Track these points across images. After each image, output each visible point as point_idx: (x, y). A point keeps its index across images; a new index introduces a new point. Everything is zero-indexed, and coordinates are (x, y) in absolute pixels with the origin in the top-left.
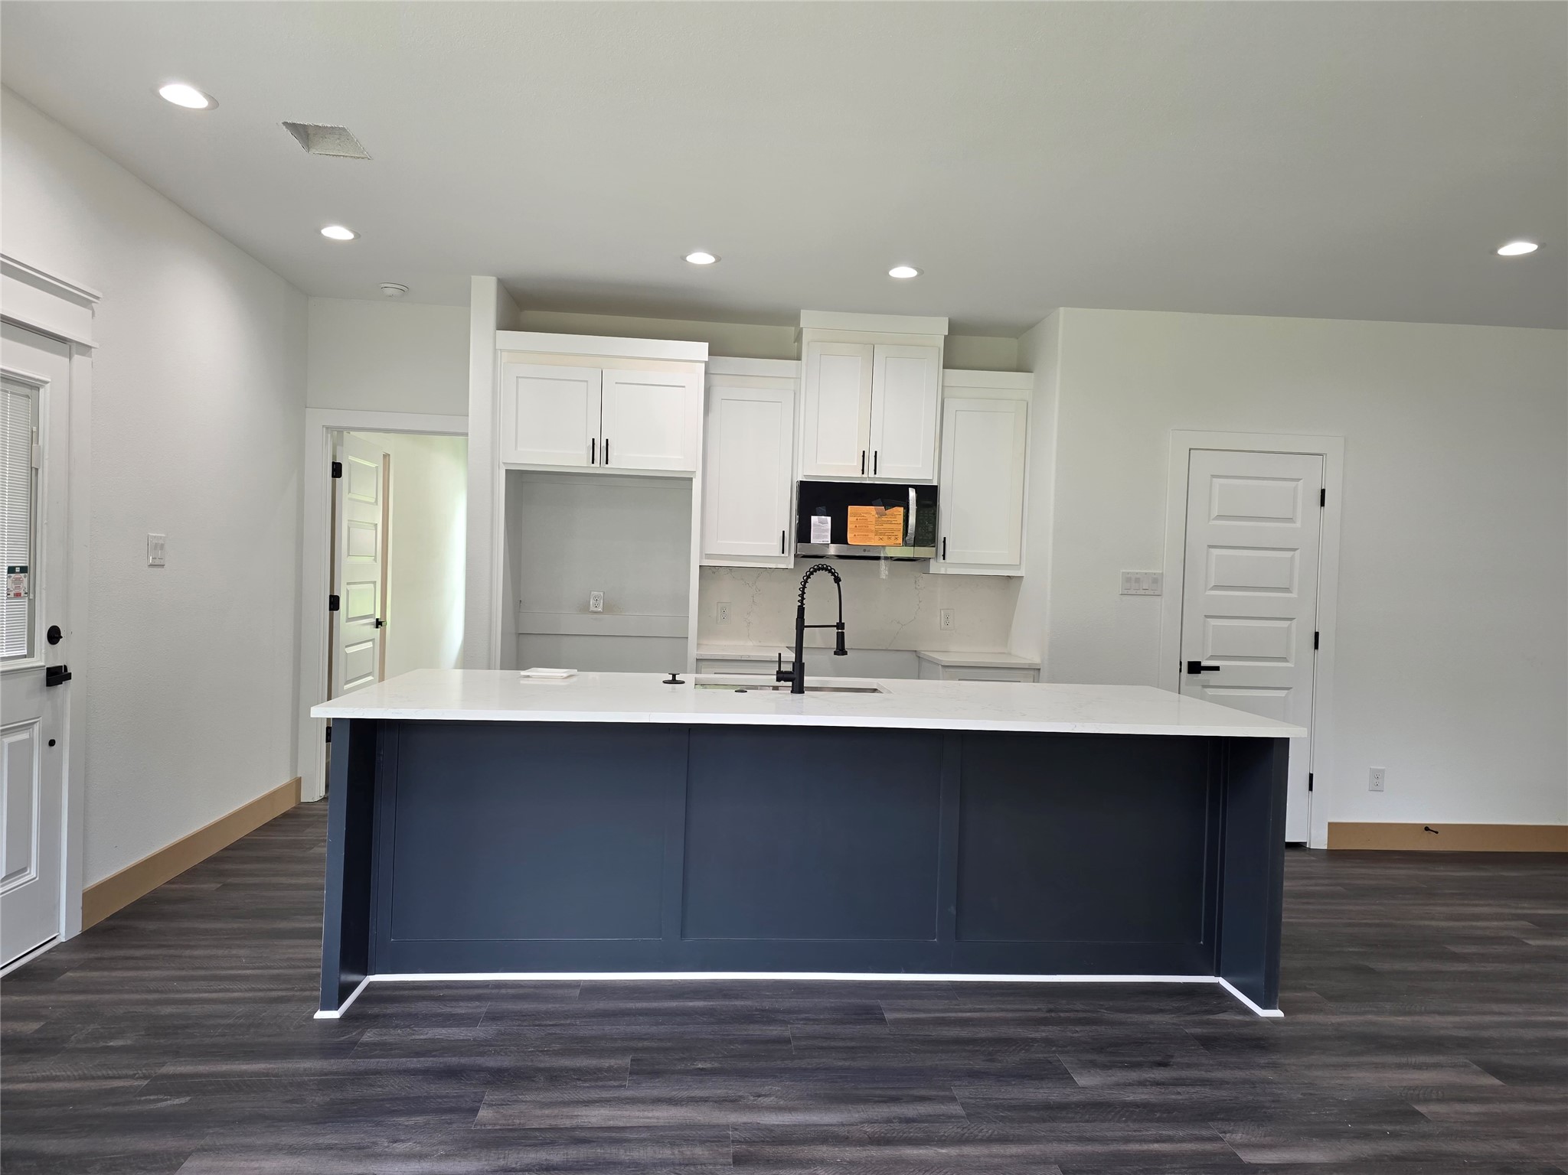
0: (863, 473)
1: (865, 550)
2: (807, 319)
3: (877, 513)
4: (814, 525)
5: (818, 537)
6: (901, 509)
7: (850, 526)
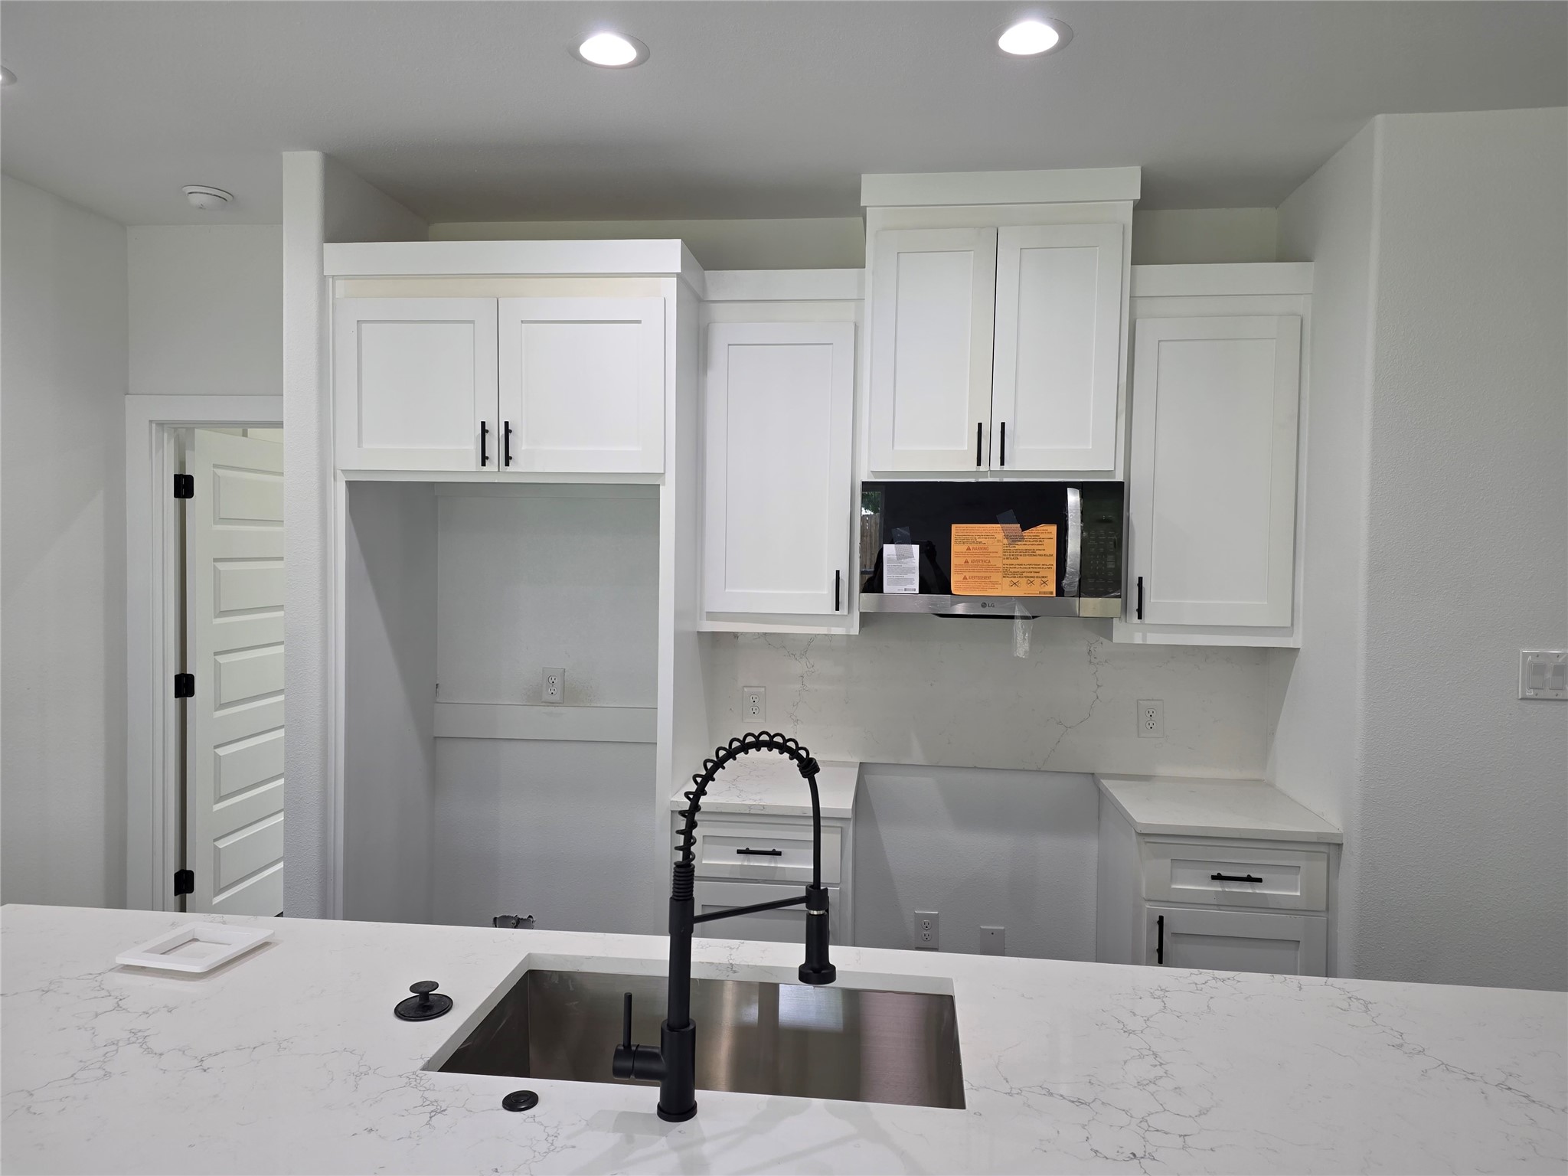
0: (979, 464)
1: (984, 605)
2: (874, 190)
3: (1007, 537)
4: (889, 560)
5: (897, 582)
6: (1053, 529)
7: (955, 561)
